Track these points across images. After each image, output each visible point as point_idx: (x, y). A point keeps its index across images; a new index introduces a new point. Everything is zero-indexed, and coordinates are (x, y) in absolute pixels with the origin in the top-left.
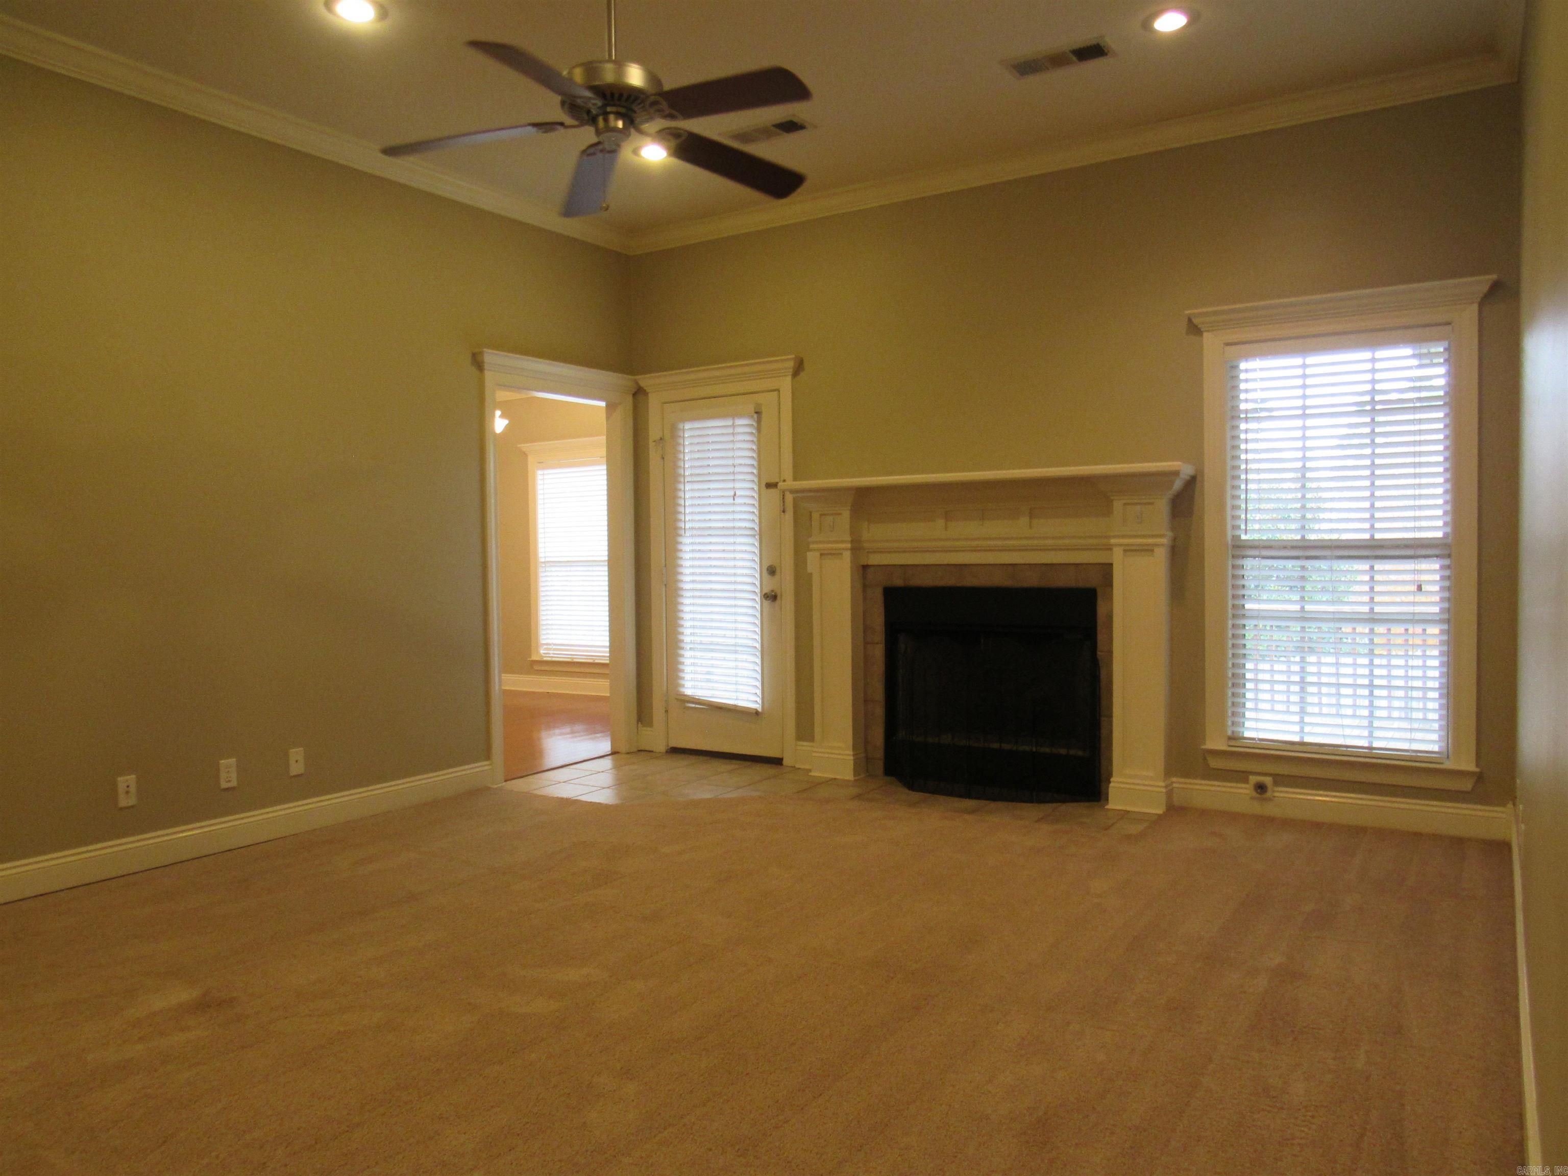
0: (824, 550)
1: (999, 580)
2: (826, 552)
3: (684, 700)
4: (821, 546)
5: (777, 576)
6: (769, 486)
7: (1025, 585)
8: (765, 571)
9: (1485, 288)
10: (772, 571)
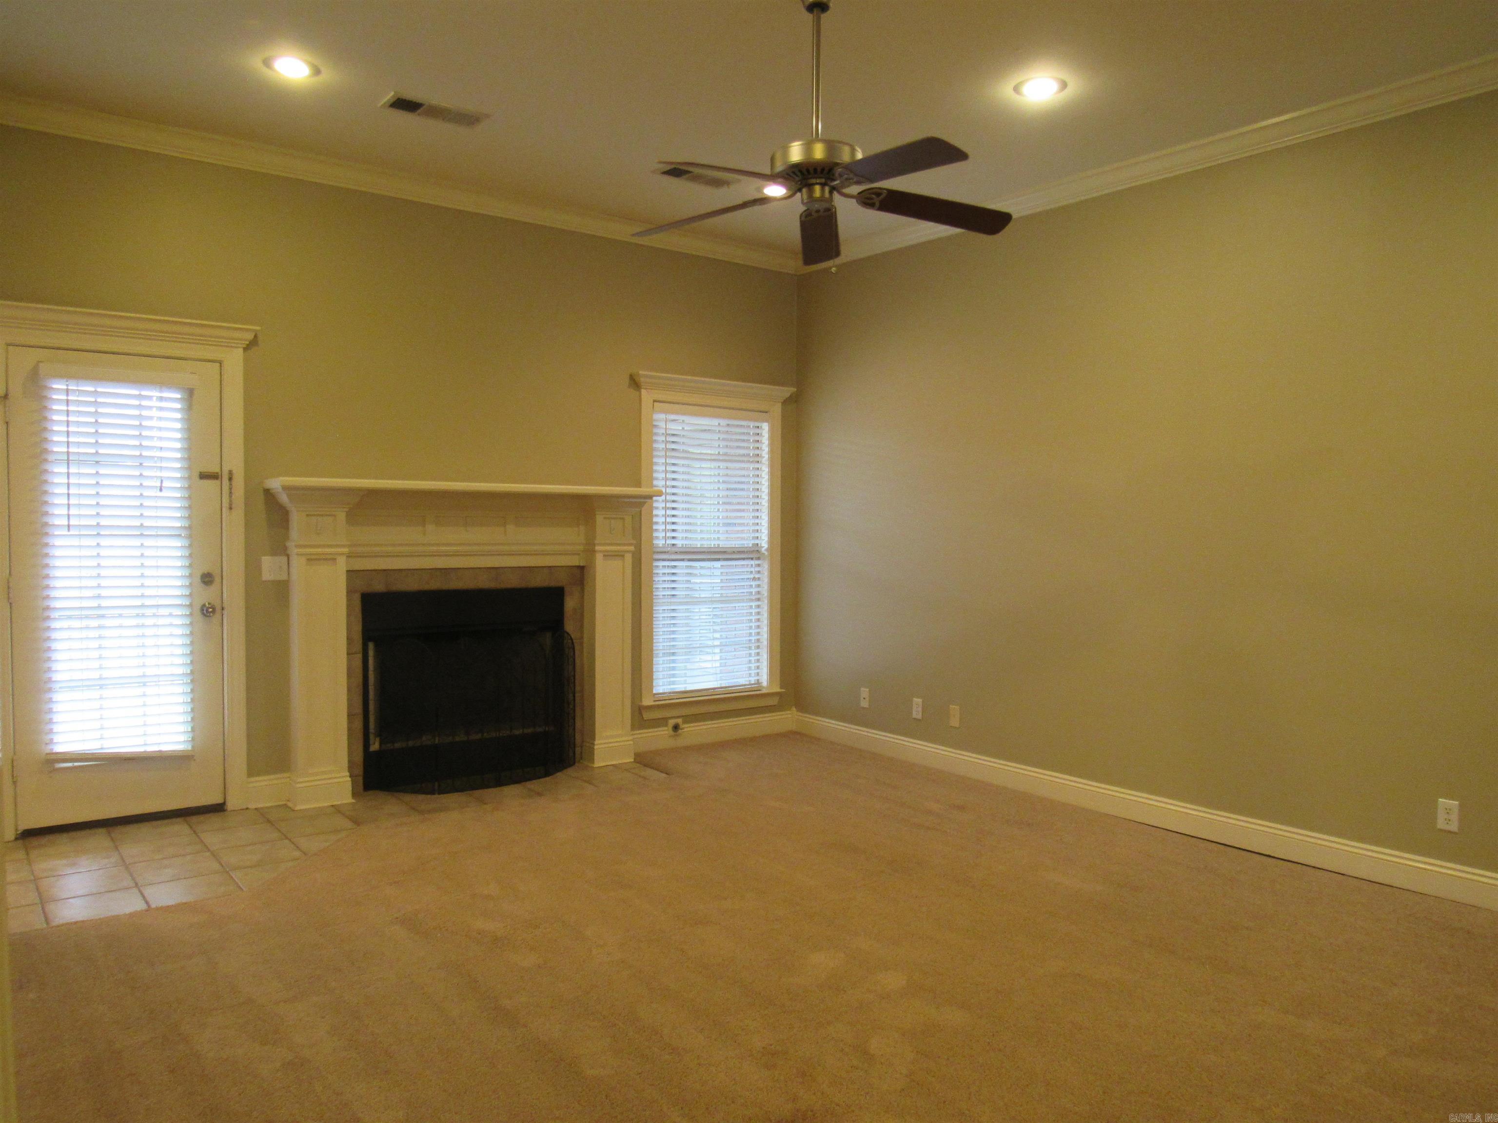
0: (311, 554)
1: (484, 583)
2: (313, 557)
3: (52, 761)
4: (308, 550)
5: (216, 586)
6: (203, 476)
7: (509, 586)
8: (197, 579)
9: (787, 395)
10: (207, 579)
